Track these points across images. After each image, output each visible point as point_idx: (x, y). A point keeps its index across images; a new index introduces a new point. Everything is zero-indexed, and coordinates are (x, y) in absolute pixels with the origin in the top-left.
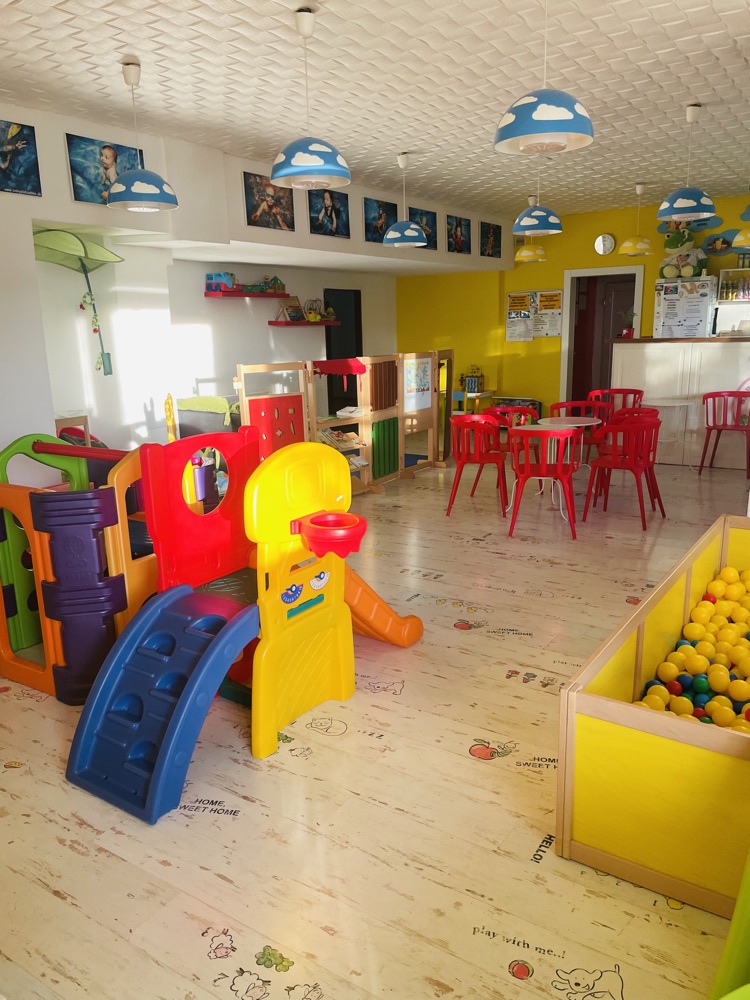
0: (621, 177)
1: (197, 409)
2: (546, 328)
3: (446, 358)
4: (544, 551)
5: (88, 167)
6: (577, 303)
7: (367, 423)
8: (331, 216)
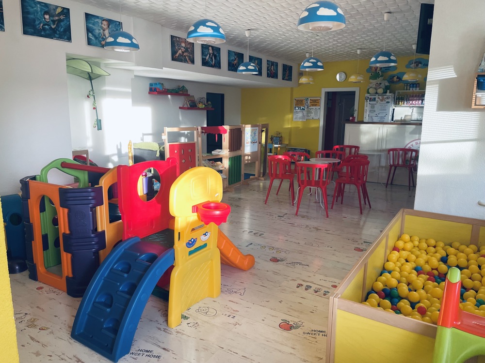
0: (351, 45)
1: (143, 148)
2: (313, 115)
3: (265, 127)
4: (312, 223)
5: (95, 29)
6: (327, 104)
7: (226, 157)
8: (212, 58)
